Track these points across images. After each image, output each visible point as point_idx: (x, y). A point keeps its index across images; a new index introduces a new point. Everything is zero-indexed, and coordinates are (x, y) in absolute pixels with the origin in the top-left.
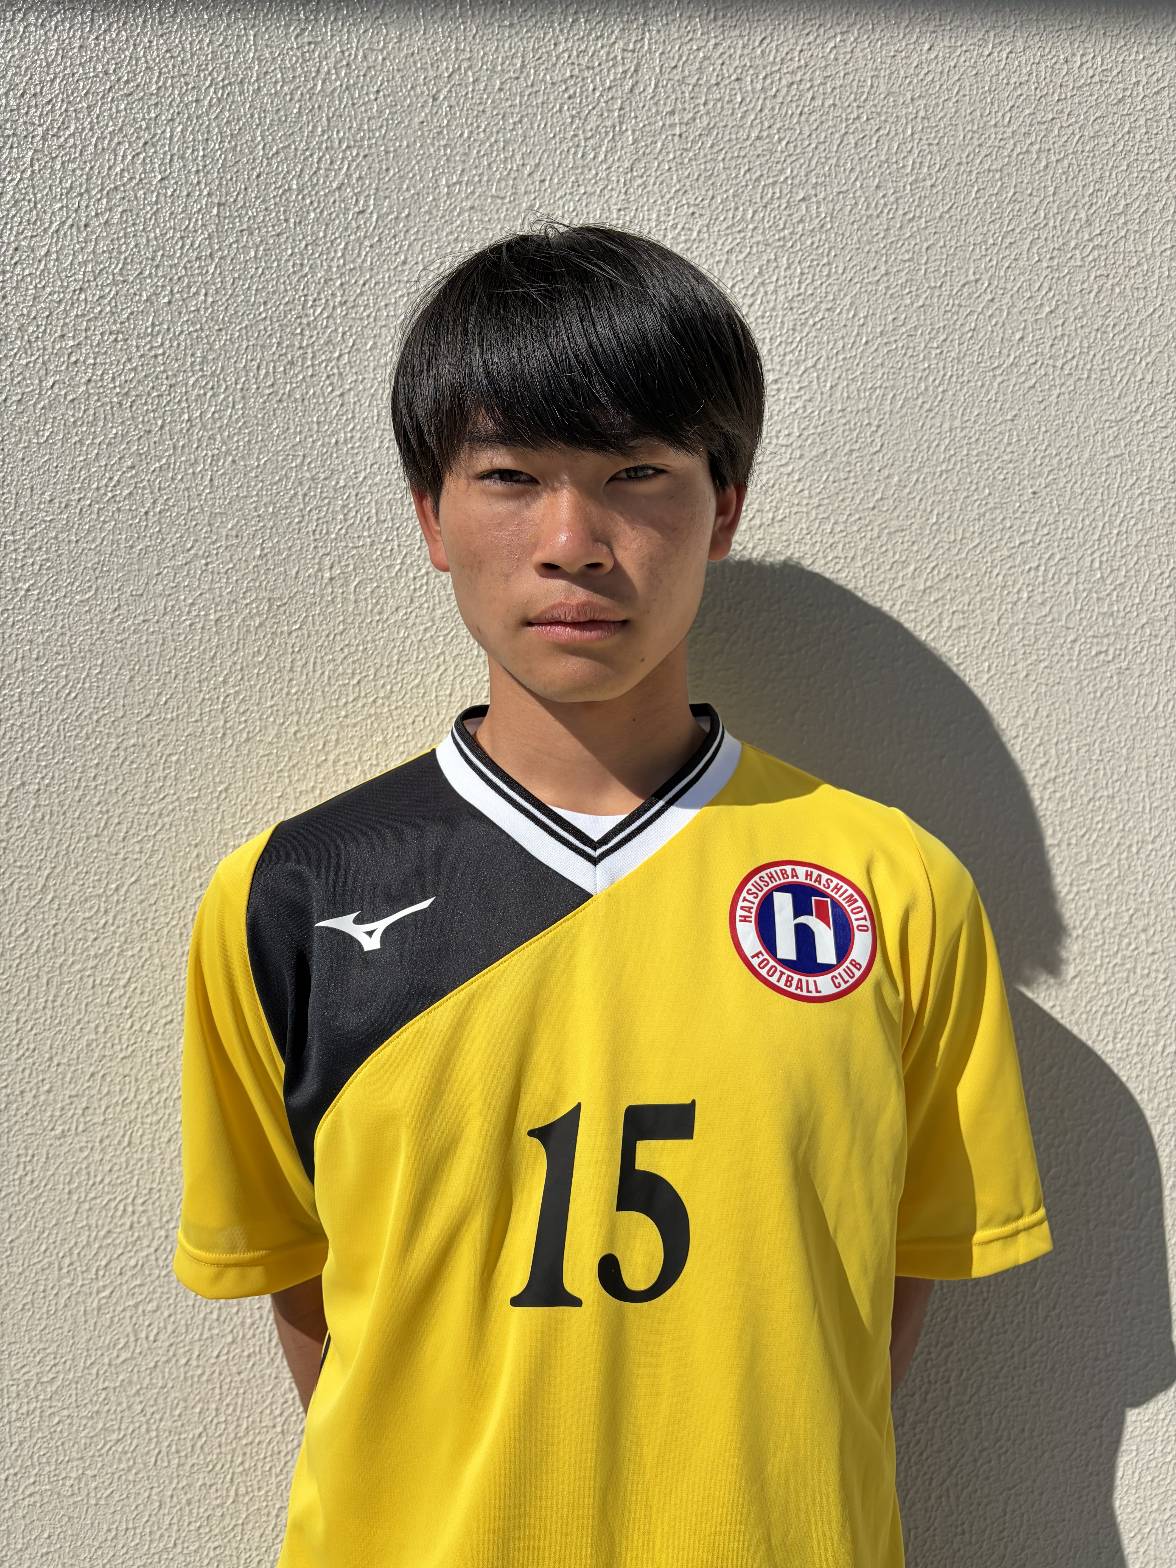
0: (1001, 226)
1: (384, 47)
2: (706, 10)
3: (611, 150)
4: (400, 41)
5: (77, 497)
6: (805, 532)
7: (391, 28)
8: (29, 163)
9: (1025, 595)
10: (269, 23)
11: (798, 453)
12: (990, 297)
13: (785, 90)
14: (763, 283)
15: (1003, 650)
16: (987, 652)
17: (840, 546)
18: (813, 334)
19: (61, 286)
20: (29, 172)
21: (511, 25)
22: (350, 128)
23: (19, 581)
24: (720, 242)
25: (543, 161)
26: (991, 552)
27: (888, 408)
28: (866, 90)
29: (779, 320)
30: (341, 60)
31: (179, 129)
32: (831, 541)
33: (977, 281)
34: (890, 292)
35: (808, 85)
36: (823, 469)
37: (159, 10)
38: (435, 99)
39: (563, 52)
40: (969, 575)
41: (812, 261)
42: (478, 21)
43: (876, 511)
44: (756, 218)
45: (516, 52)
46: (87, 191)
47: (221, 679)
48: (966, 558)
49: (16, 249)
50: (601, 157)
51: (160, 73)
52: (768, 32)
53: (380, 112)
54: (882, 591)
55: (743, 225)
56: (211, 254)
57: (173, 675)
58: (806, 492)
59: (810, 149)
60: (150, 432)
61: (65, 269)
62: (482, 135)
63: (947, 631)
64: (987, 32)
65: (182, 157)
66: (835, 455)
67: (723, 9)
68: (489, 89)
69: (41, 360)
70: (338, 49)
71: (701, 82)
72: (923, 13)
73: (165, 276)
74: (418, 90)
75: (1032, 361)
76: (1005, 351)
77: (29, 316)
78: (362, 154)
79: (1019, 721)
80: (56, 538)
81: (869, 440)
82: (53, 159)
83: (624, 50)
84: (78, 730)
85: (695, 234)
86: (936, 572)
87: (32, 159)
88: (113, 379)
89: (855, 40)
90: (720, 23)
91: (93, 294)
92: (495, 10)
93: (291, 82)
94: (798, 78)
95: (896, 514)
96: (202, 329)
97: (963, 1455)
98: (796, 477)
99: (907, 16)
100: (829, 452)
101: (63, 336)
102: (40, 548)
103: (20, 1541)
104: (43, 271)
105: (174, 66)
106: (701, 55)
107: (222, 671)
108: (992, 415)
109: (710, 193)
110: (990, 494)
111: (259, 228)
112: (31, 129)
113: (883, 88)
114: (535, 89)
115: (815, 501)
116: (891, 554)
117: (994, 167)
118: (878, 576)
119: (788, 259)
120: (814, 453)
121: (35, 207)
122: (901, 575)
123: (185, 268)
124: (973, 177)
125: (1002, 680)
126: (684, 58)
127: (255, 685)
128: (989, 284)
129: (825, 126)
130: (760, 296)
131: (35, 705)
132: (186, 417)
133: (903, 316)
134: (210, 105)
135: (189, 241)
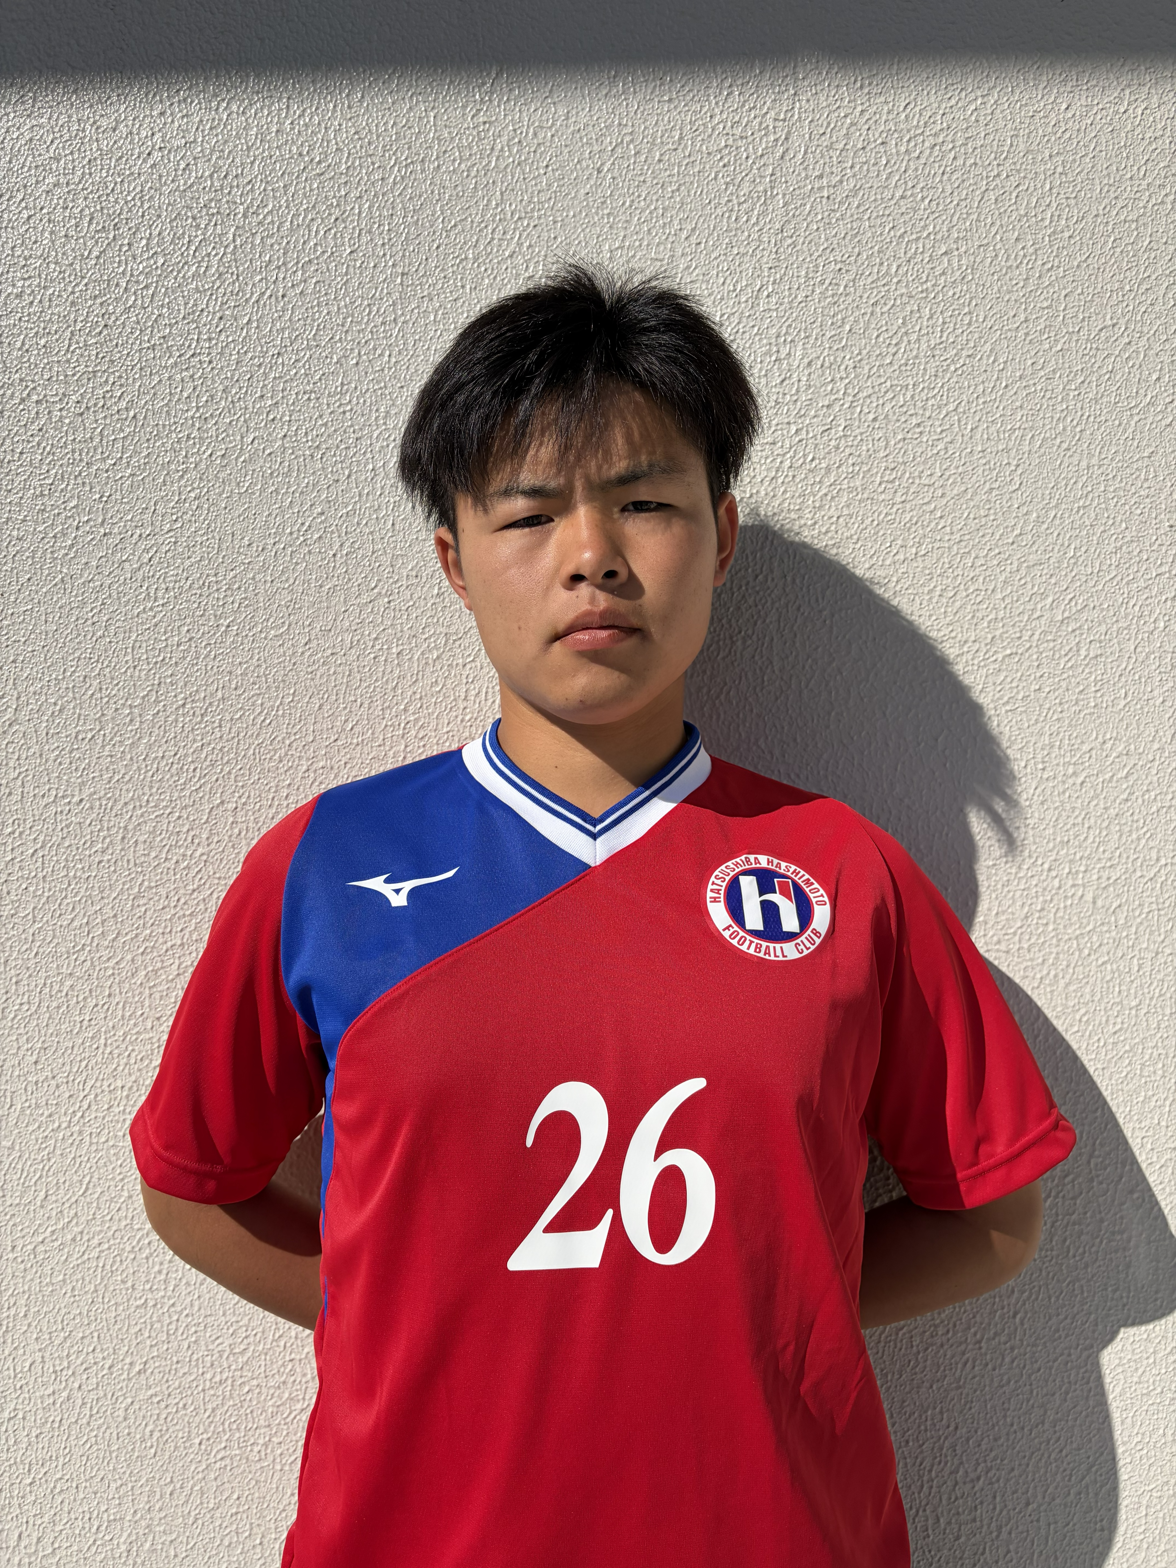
0: (1137, 273)
1: (553, 125)
2: (853, 79)
3: (764, 213)
4: (567, 119)
5: (272, 541)
6: (947, 566)
7: (559, 106)
8: (231, 238)
9: (1162, 624)
10: (447, 105)
11: (940, 492)
12: (1127, 340)
13: (928, 151)
14: (906, 333)
15: (1140, 678)
16: (1123, 679)
17: (981, 579)
18: (955, 379)
19: (261, 351)
20: (232, 247)
21: (670, 100)
22: (522, 201)
23: (220, 618)
24: (866, 295)
25: (699, 226)
26: (1128, 583)
27: (1027, 448)
28: (1006, 149)
29: (922, 367)
30: (514, 138)
31: (366, 206)
32: (972, 575)
33: (1114, 326)
34: (1030, 338)
35: (951, 146)
36: (964, 506)
37: (348, 95)
38: (599, 172)
39: (718, 123)
40: (1106, 606)
41: (954, 310)
42: (640, 96)
43: (1015, 546)
44: (900, 272)
45: (675, 126)
46: (284, 264)
47: (402, 707)
48: (1103, 590)
49: (221, 318)
50: (754, 220)
51: (349, 154)
52: (912, 97)
53: (549, 185)
54: (1021, 621)
55: (888, 279)
56: (395, 319)
57: (359, 704)
58: (948, 529)
59: (952, 205)
60: (338, 481)
61: (264, 336)
62: (642, 203)
63: (1084, 659)
64: (1123, 90)
65: (370, 232)
66: (975, 493)
67: (868, 77)
68: (649, 161)
69: (242, 419)
70: (511, 128)
71: (847, 147)
72: (1060, 75)
73: (353, 340)
74: (584, 164)
75: (1168, 400)
76: (1142, 392)
77: (232, 379)
78: (532, 224)
79: (1156, 746)
80: (253, 578)
81: (1008, 479)
82: (253, 234)
83: (775, 120)
84: (272, 753)
85: (842, 288)
86: (1073, 603)
87: (234, 235)
88: (306, 433)
89: (996, 102)
90: (866, 91)
91: (288, 358)
92: (655, 86)
93: (468, 159)
94: (941, 140)
95: (1034, 549)
96: (385, 387)
97: (1102, 1454)
98: (939, 515)
99: (1045, 78)
100: (970, 491)
101: (262, 396)
102: (239, 588)
103: (212, 1501)
104: (245, 338)
105: (361, 147)
106: (849, 121)
107: (403, 700)
108: (1129, 452)
109: (857, 250)
110: (1127, 528)
111: (438, 294)
112: (233, 207)
113: (1022, 147)
114: (692, 159)
115: (957, 537)
116: (1029, 586)
117: (1130, 218)
118: (1018, 608)
119: (931, 310)
120: (955, 492)
121: (238, 279)
122: (1039, 606)
123: (372, 332)
124: (1110, 228)
125: (1139, 706)
126: (832, 125)
127: (433, 713)
128: (1126, 329)
129: (966, 184)
130: (903, 345)
131: (233, 730)
132: (371, 467)
133: (1042, 361)
134: (395, 183)
135: (375, 308)
